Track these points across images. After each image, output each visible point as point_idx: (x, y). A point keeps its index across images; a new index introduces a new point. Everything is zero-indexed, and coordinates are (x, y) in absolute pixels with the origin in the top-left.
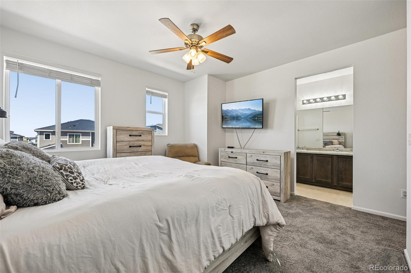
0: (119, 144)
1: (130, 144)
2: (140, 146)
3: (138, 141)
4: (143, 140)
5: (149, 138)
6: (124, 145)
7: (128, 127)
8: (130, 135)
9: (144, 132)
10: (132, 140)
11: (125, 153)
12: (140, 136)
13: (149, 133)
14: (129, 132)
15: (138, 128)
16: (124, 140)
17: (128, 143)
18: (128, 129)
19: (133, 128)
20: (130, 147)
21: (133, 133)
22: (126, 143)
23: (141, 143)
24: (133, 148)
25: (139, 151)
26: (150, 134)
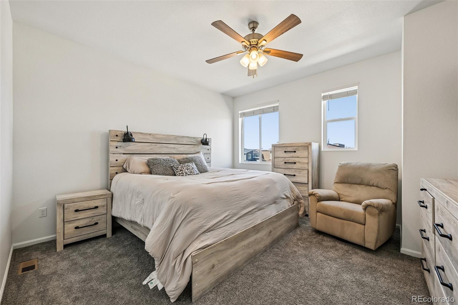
0: (277, 160)
1: (285, 160)
2: (295, 163)
3: (293, 157)
4: (298, 156)
5: (305, 154)
6: (280, 161)
7: (283, 144)
8: (285, 152)
9: (299, 148)
10: (287, 156)
11: (279, 169)
12: (295, 152)
13: (304, 148)
14: (284, 149)
15: (292, 143)
16: (279, 156)
17: (283, 159)
18: (283, 145)
19: (288, 144)
20: (285, 163)
21: (288, 150)
22: (282, 159)
23: (296, 160)
24: (288, 164)
25: (294, 168)
26: (306, 149)
